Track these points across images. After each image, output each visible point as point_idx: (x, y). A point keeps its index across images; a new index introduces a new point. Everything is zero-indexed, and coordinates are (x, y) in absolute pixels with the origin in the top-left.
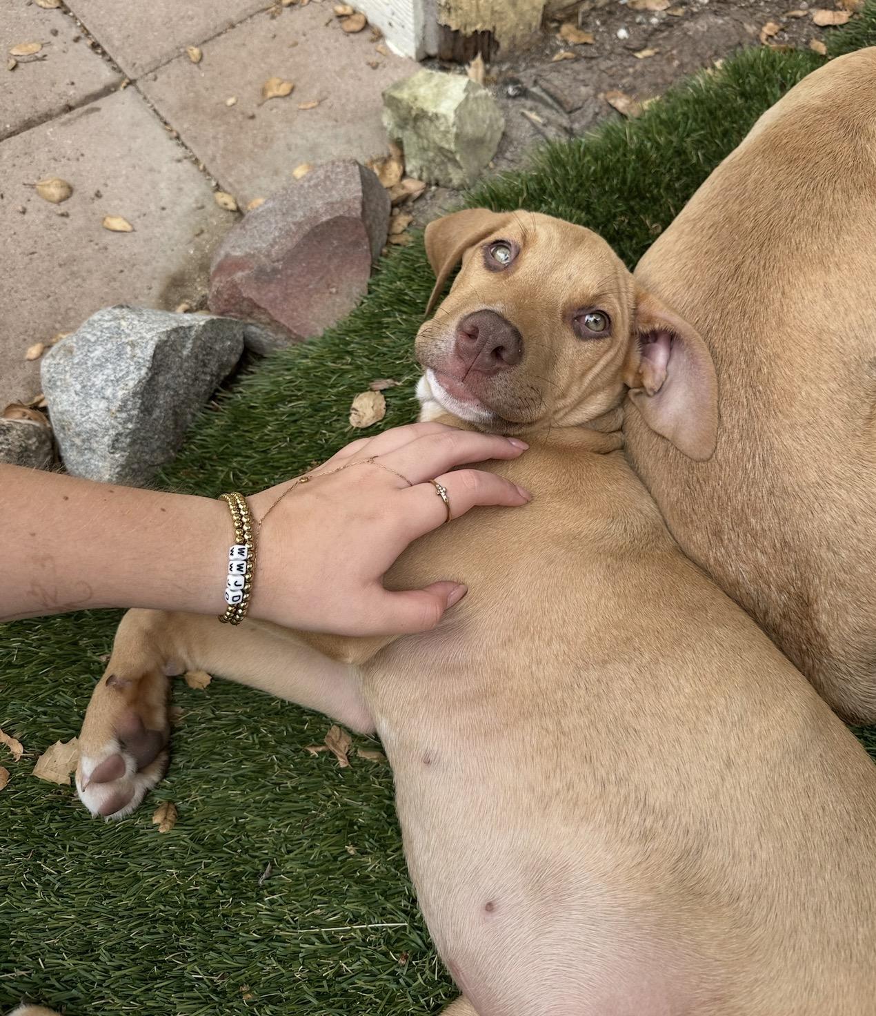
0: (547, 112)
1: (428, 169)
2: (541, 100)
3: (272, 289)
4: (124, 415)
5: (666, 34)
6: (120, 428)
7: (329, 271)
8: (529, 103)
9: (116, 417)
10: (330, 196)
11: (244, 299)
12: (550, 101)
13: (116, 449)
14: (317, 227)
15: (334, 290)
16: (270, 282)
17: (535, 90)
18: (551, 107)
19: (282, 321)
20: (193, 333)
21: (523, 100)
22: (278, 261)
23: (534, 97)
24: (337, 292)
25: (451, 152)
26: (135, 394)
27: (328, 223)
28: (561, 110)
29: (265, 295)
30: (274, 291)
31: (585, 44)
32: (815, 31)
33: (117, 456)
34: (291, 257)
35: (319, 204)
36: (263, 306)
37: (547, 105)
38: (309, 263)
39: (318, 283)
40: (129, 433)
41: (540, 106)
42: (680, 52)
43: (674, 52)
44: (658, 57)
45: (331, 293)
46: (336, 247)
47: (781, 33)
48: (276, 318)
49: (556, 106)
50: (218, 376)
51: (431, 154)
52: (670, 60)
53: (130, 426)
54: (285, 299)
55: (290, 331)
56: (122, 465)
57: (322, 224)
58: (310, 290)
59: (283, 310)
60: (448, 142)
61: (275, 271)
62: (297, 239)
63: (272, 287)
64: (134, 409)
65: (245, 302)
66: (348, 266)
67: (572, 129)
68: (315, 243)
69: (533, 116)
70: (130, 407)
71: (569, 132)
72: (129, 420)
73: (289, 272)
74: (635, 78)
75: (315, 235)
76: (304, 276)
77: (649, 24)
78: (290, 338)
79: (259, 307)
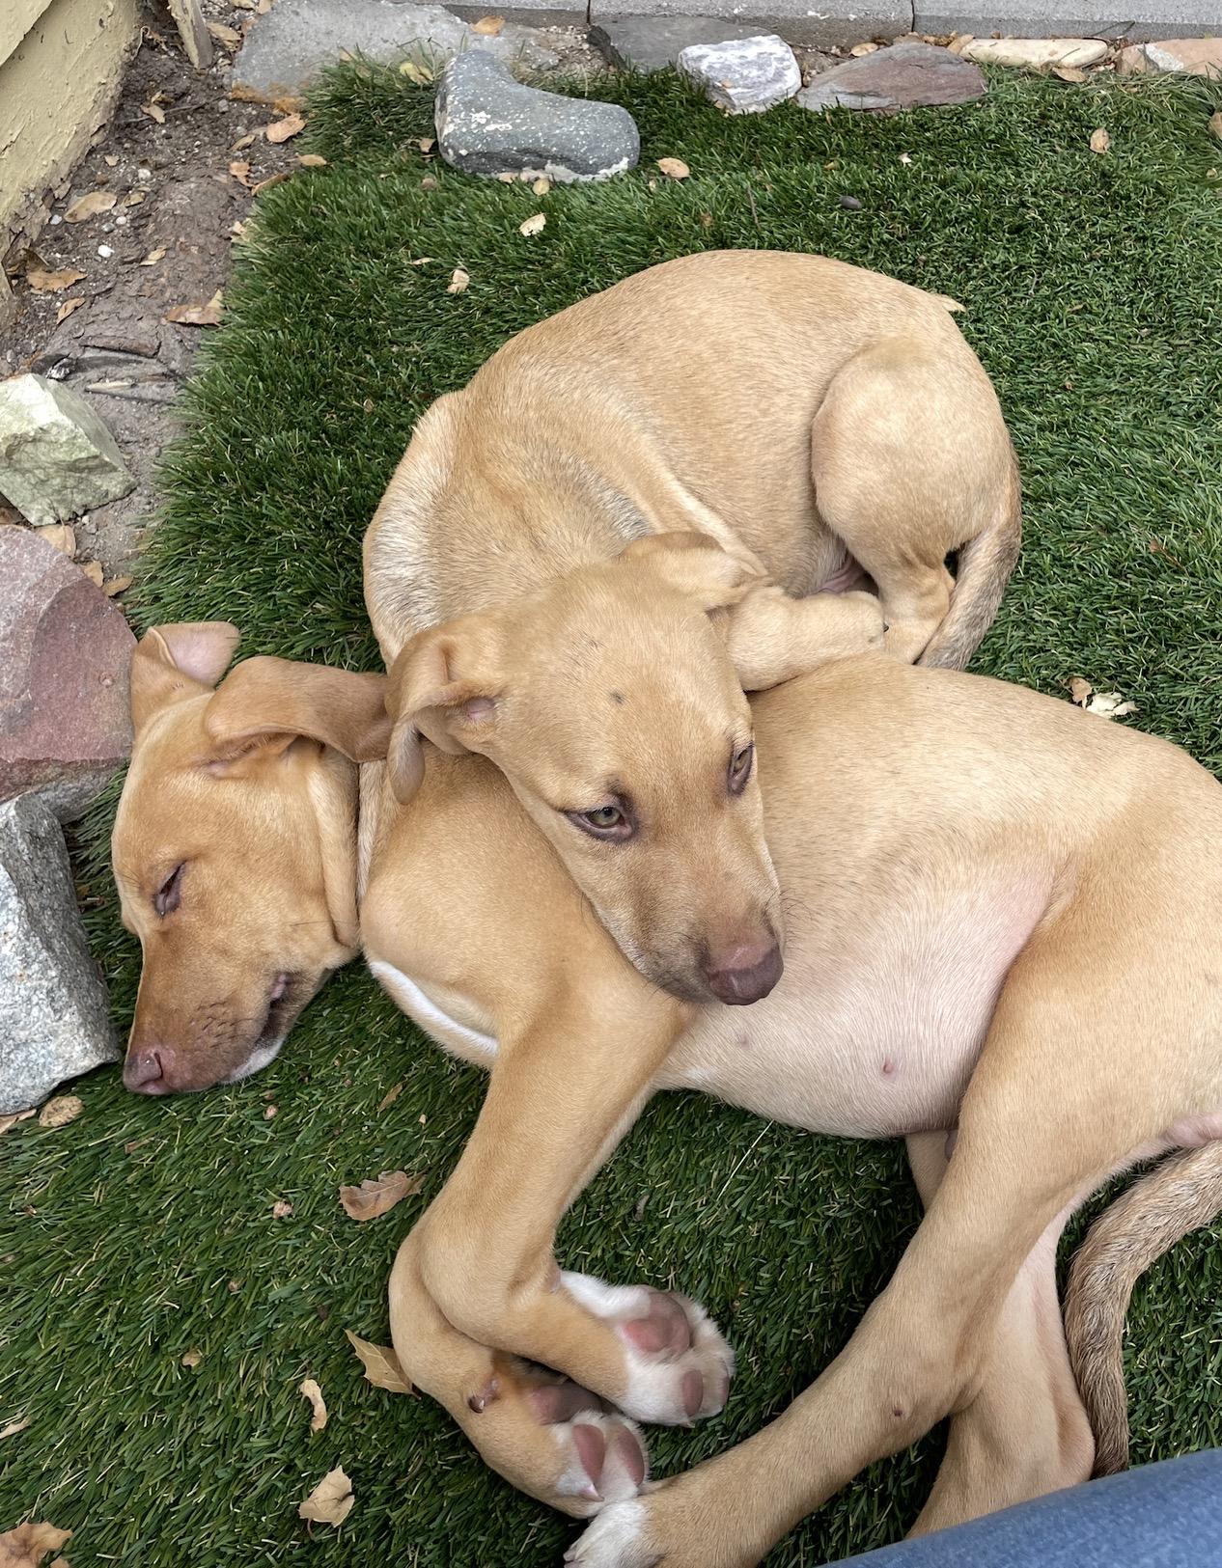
0: (125, 371)
1: (61, 502)
2: (107, 362)
3: (38, 729)
4: (36, 967)
5: (151, 226)
6: (44, 983)
7: (87, 663)
8: (92, 374)
9: (29, 976)
10: (24, 581)
11: (12, 766)
12: (121, 356)
13: (60, 1011)
14: (42, 620)
15: (108, 682)
16: (30, 723)
17: (89, 354)
18: (128, 362)
19: (78, 758)
20: (14, 829)
21: (81, 376)
22: (23, 691)
23: (93, 364)
24: (113, 681)
25: (96, 457)
26: (27, 935)
27: (51, 608)
28: (141, 359)
29: (35, 742)
30: (43, 730)
31: (78, 282)
32: (281, 150)
33: (67, 1018)
34: (36, 676)
35: (19, 597)
36: (41, 757)
37: (119, 363)
38: (59, 670)
39: (85, 685)
40: (59, 982)
41: (110, 369)
42: (188, 235)
43: (182, 239)
44: (172, 254)
45: (107, 687)
46: (78, 630)
47: (253, 169)
48: (67, 761)
49: (134, 357)
50: (65, 867)
51: (57, 481)
52: (185, 249)
53: (53, 973)
54: (62, 730)
55: (96, 762)
56: (81, 1024)
57: (46, 614)
58: (82, 700)
59: (70, 745)
60: (81, 449)
61: (27, 706)
62: (26, 651)
63: (37, 726)
64: (39, 952)
65: (16, 770)
66: (105, 643)
67: (173, 371)
68: (51, 641)
69: (108, 385)
70: (33, 954)
71: (170, 375)
72: (45, 969)
73: (45, 695)
74: (176, 287)
75: (46, 632)
76: (64, 689)
77: (119, 226)
78: (99, 771)
79: (37, 763)
